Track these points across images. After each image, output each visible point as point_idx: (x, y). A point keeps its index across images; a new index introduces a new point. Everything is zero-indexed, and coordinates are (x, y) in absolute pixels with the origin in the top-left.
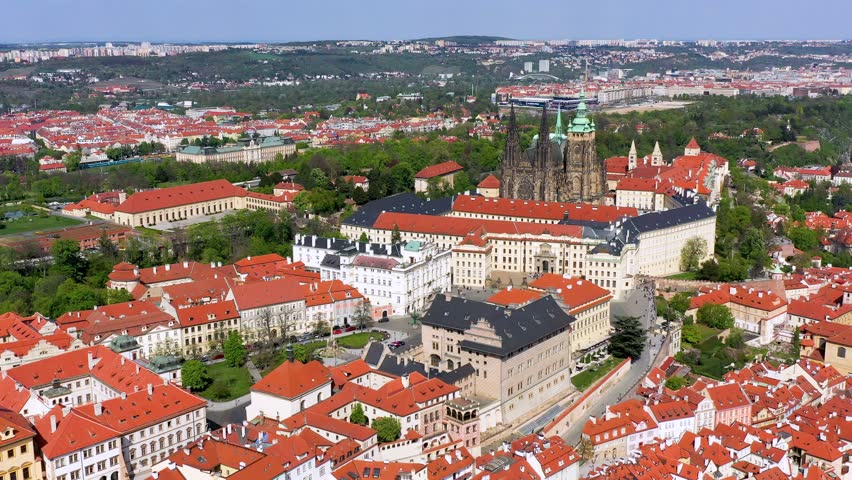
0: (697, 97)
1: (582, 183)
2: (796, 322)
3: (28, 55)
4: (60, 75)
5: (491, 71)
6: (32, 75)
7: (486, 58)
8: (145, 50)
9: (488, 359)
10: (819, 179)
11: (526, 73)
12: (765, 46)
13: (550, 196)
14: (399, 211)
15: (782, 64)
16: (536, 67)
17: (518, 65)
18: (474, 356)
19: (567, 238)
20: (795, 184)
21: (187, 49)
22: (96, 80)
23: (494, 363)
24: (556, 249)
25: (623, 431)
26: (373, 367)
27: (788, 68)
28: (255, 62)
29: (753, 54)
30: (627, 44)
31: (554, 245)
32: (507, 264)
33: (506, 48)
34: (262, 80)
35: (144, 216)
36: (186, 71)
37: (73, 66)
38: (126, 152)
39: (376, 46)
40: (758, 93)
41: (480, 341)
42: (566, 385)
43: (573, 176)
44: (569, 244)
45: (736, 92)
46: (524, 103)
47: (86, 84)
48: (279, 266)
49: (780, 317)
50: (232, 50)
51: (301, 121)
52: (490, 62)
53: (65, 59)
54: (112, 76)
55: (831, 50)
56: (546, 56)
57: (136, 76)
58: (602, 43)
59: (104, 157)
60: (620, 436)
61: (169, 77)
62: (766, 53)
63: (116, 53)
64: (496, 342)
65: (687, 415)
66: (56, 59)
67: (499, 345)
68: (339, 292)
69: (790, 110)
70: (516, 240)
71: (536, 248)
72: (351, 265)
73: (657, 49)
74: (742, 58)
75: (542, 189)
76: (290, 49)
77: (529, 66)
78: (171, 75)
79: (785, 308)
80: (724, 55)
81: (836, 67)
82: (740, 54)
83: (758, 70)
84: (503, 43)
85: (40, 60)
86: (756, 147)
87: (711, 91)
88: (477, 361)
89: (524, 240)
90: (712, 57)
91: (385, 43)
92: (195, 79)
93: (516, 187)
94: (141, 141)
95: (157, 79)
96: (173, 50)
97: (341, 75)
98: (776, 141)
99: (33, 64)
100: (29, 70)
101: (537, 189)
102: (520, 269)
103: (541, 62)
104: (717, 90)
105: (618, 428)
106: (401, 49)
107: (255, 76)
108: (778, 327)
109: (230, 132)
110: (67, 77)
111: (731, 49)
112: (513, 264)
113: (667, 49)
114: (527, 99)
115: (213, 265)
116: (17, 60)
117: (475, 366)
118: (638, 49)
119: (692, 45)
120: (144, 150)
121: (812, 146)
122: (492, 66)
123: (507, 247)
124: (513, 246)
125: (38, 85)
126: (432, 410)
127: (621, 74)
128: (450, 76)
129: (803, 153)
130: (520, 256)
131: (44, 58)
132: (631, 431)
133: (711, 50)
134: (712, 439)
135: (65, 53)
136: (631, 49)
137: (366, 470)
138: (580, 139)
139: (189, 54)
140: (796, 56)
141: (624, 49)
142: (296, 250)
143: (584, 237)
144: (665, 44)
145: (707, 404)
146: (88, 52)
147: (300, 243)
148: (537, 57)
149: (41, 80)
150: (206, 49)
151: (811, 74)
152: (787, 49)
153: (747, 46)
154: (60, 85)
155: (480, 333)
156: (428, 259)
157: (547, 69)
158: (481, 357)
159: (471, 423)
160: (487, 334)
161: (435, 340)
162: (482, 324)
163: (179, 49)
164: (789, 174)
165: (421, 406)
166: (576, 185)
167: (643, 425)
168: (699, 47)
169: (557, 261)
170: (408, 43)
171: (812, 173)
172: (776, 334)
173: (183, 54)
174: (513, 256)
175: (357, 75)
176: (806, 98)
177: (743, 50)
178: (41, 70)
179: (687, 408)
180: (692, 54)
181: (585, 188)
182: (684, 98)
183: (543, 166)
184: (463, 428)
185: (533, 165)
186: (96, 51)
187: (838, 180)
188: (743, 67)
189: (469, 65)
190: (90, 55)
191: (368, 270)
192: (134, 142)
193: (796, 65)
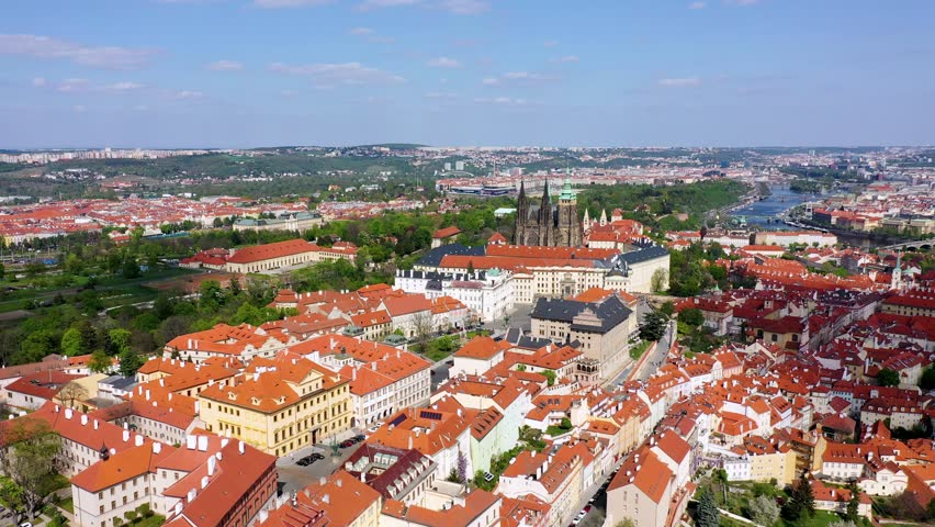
0: (586, 186)
1: (569, 235)
2: (738, 322)
3: (37, 157)
4: (70, 173)
5: (420, 170)
6: (44, 174)
7: (415, 159)
8: (138, 154)
9: (592, 335)
10: (694, 240)
11: (446, 171)
12: (618, 151)
13: (551, 244)
14: (454, 254)
15: (634, 164)
16: (453, 167)
17: (440, 165)
18: (580, 334)
19: (584, 269)
20: (681, 243)
21: (174, 153)
22: (103, 177)
23: (596, 337)
24: (575, 276)
25: (671, 383)
26: (513, 344)
27: (638, 167)
28: (234, 163)
29: (610, 158)
30: (518, 150)
31: (574, 274)
32: (541, 288)
33: (428, 153)
34: (240, 176)
35: (250, 265)
36: (177, 170)
37: (80, 167)
38: (175, 228)
39: (328, 150)
40: (630, 182)
41: (584, 323)
42: (626, 356)
43: (563, 230)
44: (585, 272)
45: (614, 182)
46: (462, 191)
47: (94, 180)
48: (388, 292)
49: (729, 317)
50: (212, 154)
51: (302, 204)
52: (418, 163)
53: (69, 160)
54: (115, 174)
55: (665, 154)
56: (460, 158)
57: (136, 174)
58: (499, 149)
59: (159, 231)
60: (670, 387)
61: (163, 174)
62: (620, 156)
63: (115, 156)
64: (598, 323)
65: (706, 372)
66: (63, 160)
67: (600, 325)
68: (452, 304)
69: (658, 194)
70: (547, 271)
71: (561, 276)
72: (450, 287)
73: (541, 154)
74: (603, 160)
75: (546, 239)
76: (258, 153)
77: (448, 166)
78: (165, 173)
79: (732, 311)
80: (591, 158)
81: (672, 166)
82: (602, 157)
83: (618, 168)
84: (424, 149)
85: (49, 161)
86: (646, 218)
87: (596, 182)
88: (582, 337)
89: (553, 271)
90: (582, 159)
91: (333, 149)
92: (185, 177)
93: (526, 239)
94: (184, 219)
95: (153, 176)
96: (162, 154)
97: (303, 173)
98: (659, 214)
99: (44, 165)
100: (41, 170)
101: (542, 240)
102: (550, 292)
103: (457, 163)
104: (600, 181)
105: (668, 381)
106: (348, 153)
107: (235, 174)
108: (730, 324)
109: (251, 212)
110: (77, 175)
111: (593, 153)
112: (545, 288)
113: (548, 153)
114: (464, 188)
115: (342, 292)
116: (30, 162)
117: (581, 340)
118: (526, 154)
119: (566, 150)
120: (188, 226)
121: (683, 217)
122: (421, 166)
123: (541, 276)
124: (545, 276)
125: (52, 181)
126: (569, 366)
127: (520, 170)
128: (389, 173)
129: (678, 222)
130: (550, 282)
131: (53, 160)
132: (676, 383)
133: (579, 154)
134: (735, 383)
135: (69, 156)
136: (521, 153)
137: (550, 401)
138: (568, 204)
139: (176, 157)
140: (640, 158)
141: (515, 153)
142: (397, 280)
143: (595, 267)
144: (545, 149)
145: (718, 365)
146: (90, 155)
147: (400, 276)
148: (454, 159)
149: (54, 178)
150: (190, 153)
151: (655, 171)
152: (634, 154)
153: (605, 152)
154: (73, 181)
155: (585, 318)
156: (503, 281)
157: (462, 168)
158: (586, 335)
159: (595, 374)
160: (590, 318)
161: (542, 329)
162: (587, 311)
163: (169, 153)
164: (674, 236)
165: (565, 363)
166: (566, 237)
167: (682, 380)
168: (571, 152)
169: (576, 285)
170: (352, 149)
171: (688, 235)
172: (728, 329)
173: (171, 157)
174: (545, 282)
175: (315, 173)
176: (664, 186)
177: (603, 154)
178: (52, 169)
179: (706, 368)
180: (567, 157)
181: (572, 239)
182: (579, 186)
183: (546, 223)
184: (591, 377)
185: (538, 222)
186: (97, 154)
187: (707, 240)
188: (605, 166)
189: (402, 165)
190: (92, 157)
191: (463, 290)
192: (179, 220)
193: (644, 165)
